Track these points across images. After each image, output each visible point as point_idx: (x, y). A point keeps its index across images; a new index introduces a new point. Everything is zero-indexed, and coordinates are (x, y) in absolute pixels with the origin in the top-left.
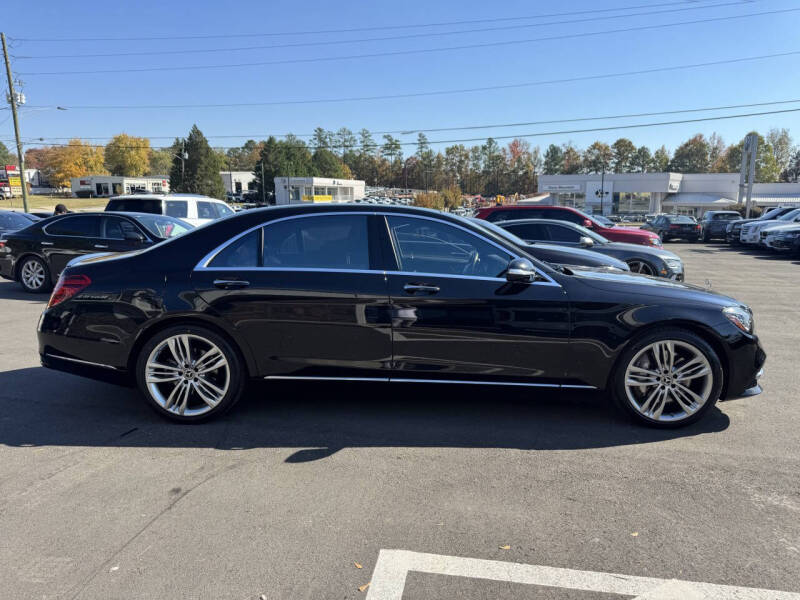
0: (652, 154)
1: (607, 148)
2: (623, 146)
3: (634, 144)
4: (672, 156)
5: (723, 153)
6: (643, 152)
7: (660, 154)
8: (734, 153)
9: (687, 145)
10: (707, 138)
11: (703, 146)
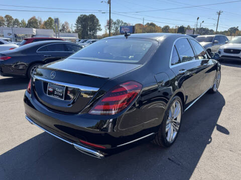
0: (20, 22)
1: (2, 18)
2: (8, 18)
3: (13, 17)
4: (27, 22)
5: (42, 23)
6: (17, 21)
7: (23, 22)
8: (46, 23)
9: (31, 19)
10: (37, 18)
11: (36, 20)
